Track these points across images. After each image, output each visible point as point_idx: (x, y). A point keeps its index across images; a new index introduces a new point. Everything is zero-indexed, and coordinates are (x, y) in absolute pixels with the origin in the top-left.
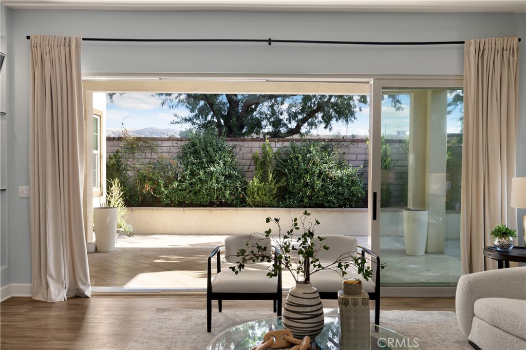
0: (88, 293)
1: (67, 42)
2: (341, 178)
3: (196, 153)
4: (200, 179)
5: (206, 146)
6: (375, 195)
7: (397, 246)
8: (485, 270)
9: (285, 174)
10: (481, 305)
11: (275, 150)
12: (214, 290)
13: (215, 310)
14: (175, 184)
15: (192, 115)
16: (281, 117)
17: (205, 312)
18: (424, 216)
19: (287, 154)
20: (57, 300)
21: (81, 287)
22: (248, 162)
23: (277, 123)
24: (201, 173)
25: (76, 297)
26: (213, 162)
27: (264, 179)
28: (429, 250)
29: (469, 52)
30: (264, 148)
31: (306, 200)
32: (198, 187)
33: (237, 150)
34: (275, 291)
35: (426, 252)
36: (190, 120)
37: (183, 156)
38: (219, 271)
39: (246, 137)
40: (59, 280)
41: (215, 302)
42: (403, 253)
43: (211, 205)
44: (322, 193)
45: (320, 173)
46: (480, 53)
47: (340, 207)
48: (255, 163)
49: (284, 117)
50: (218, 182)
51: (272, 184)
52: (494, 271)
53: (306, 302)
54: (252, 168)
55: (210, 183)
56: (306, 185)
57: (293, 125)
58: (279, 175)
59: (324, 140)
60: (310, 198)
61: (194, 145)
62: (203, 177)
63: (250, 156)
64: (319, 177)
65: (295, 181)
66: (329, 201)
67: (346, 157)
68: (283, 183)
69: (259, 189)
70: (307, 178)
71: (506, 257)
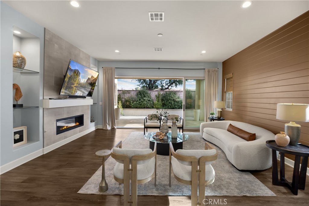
0: (116, 128)
1: (112, 69)
2: (179, 101)
3: (141, 94)
4: (142, 101)
5: (143, 92)
6: (184, 105)
7: (193, 119)
8: (207, 122)
9: (164, 100)
10: (205, 129)
11: (161, 94)
12: (146, 126)
13: (146, 132)
14: (135, 102)
15: (139, 84)
16: (163, 85)
17: (144, 132)
18: (199, 111)
19: (165, 95)
20: (109, 129)
21: (114, 126)
22: (154, 97)
23: (162, 86)
24: (142, 99)
25: (113, 129)
26: (145, 97)
27: (158, 101)
28: (200, 120)
29: (206, 71)
30: (158, 93)
31: (169, 107)
32: (141, 103)
33: (151, 93)
34: (159, 127)
35: (199, 120)
36: (139, 85)
37: (137, 95)
38: (147, 122)
39: (154, 90)
40: (109, 125)
41: (146, 130)
42: (194, 120)
43: (144, 108)
44: (174, 105)
45: (173, 100)
46: (209, 71)
47: (179, 109)
48: (156, 97)
49: (164, 85)
50: (146, 102)
51: (160, 103)
52: (209, 122)
53: (165, 126)
54: (155, 98)
55: (144, 102)
56: (170, 103)
57: (167, 87)
58: (162, 100)
59: (174, 91)
60: (170, 106)
61: (140, 92)
63: (155, 95)
64: (173, 101)
65: (167, 102)
66: (175, 107)
67: (180, 96)
68: (163, 102)
69: (157, 104)
70: (170, 101)
71: (212, 119)
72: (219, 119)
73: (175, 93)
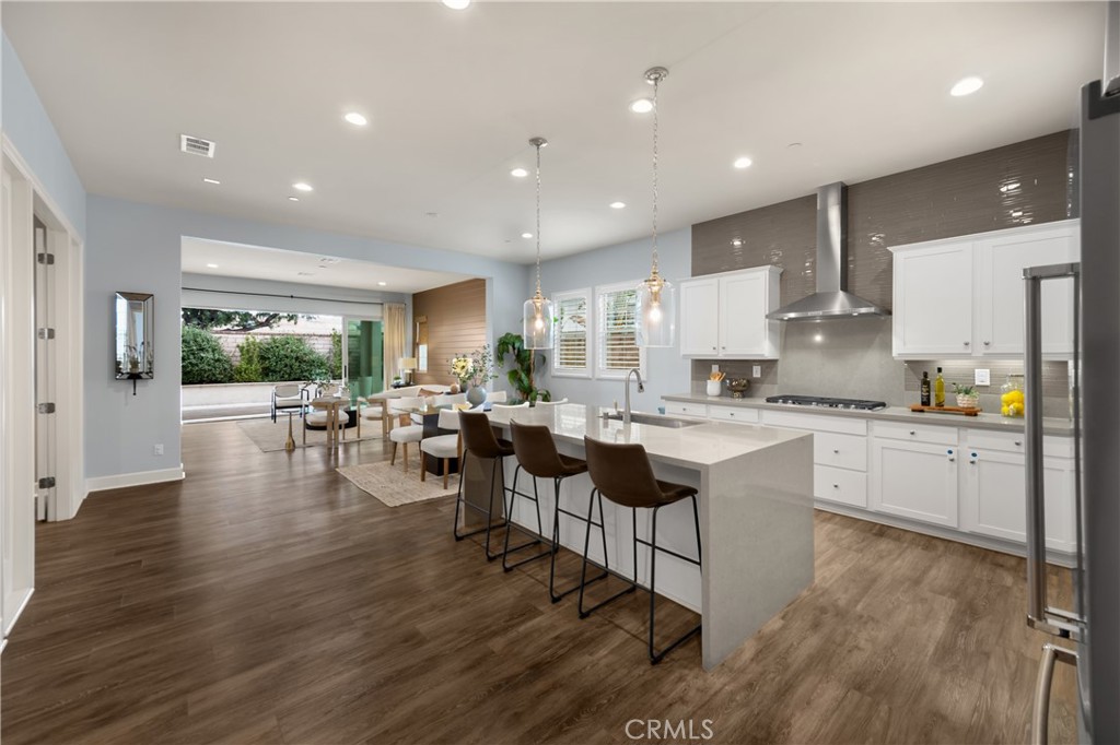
2: (313, 361)
4: (190, 363)
9: (268, 358)
11: (258, 341)
19: (268, 344)
22: (234, 350)
24: (191, 357)
27: (250, 361)
30: (247, 339)
43: (201, 382)
44: (299, 371)
46: (390, 308)
48: (241, 351)
50: (208, 365)
51: (256, 366)
54: (238, 354)
56: (286, 366)
57: (263, 319)
58: (263, 358)
60: (289, 374)
62: (194, 361)
63: (235, 345)
64: (296, 360)
65: (277, 362)
67: (316, 346)
68: (267, 364)
69: (246, 369)
70: (287, 361)
71: (397, 386)
72: (408, 384)
73: (299, 340)
